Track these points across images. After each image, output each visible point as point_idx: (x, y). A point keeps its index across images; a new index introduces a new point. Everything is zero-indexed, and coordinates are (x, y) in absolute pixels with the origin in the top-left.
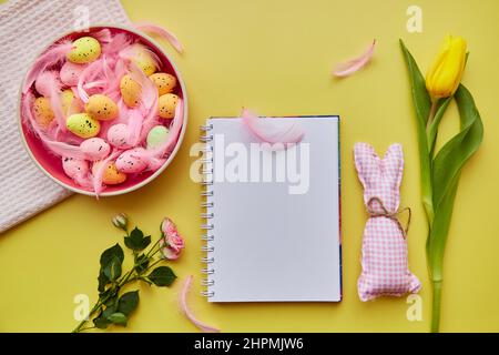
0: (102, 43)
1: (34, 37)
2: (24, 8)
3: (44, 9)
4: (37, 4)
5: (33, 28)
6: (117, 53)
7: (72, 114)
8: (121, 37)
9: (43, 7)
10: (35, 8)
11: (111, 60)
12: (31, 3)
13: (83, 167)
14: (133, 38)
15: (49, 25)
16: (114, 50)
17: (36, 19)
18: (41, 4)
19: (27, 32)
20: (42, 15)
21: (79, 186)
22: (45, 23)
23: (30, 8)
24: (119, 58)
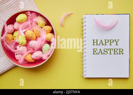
0: (27, 16)
1: (6, 13)
2: (3, 3)
3: (9, 3)
4: (7, 2)
5: (5, 10)
6: (32, 19)
8: (34, 14)
9: (8, 3)
10: (6, 3)
11: (31, 22)
12: (5, 2)
14: (38, 14)
15: (10, 9)
16: (31, 18)
17: (6, 6)
18: (8, 2)
19: (3, 11)
20: (8, 5)
22: (9, 8)
23: (4, 3)
24: (33, 21)
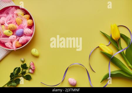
7: (5, 30)
8: (14, 8)
11: (12, 15)
13: (10, 43)
14: (17, 8)
21: (10, 48)
24: (14, 14)
